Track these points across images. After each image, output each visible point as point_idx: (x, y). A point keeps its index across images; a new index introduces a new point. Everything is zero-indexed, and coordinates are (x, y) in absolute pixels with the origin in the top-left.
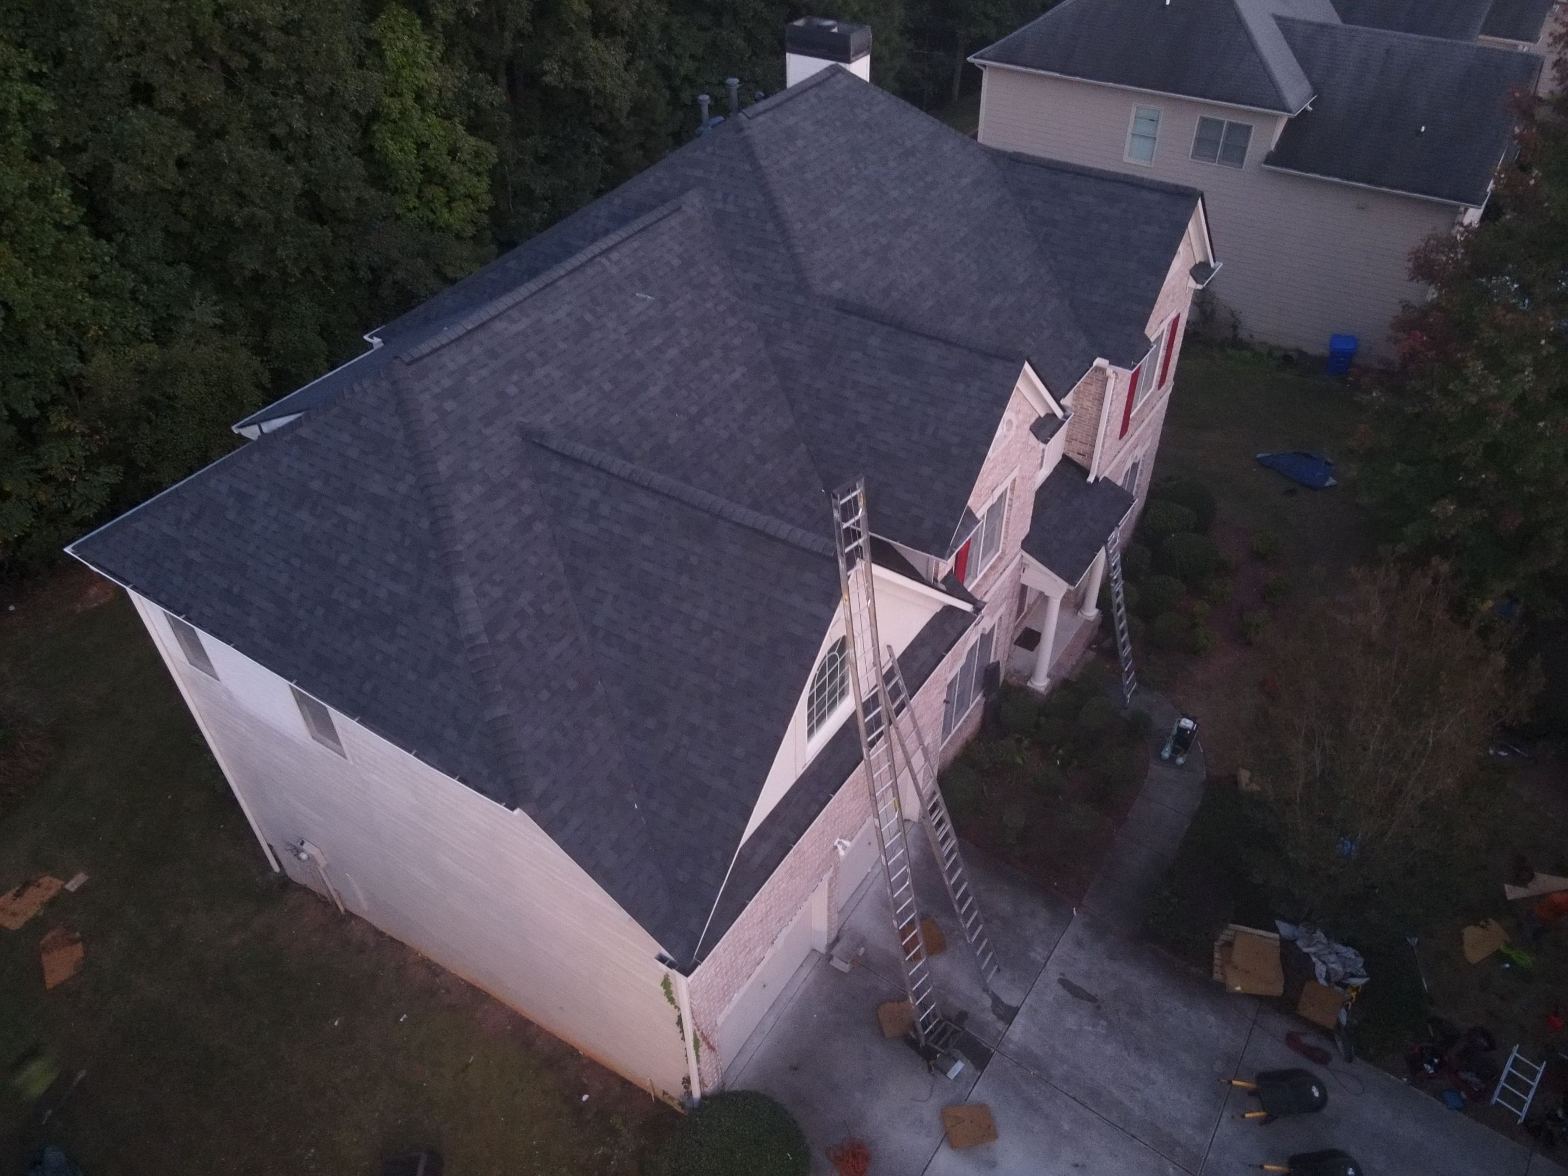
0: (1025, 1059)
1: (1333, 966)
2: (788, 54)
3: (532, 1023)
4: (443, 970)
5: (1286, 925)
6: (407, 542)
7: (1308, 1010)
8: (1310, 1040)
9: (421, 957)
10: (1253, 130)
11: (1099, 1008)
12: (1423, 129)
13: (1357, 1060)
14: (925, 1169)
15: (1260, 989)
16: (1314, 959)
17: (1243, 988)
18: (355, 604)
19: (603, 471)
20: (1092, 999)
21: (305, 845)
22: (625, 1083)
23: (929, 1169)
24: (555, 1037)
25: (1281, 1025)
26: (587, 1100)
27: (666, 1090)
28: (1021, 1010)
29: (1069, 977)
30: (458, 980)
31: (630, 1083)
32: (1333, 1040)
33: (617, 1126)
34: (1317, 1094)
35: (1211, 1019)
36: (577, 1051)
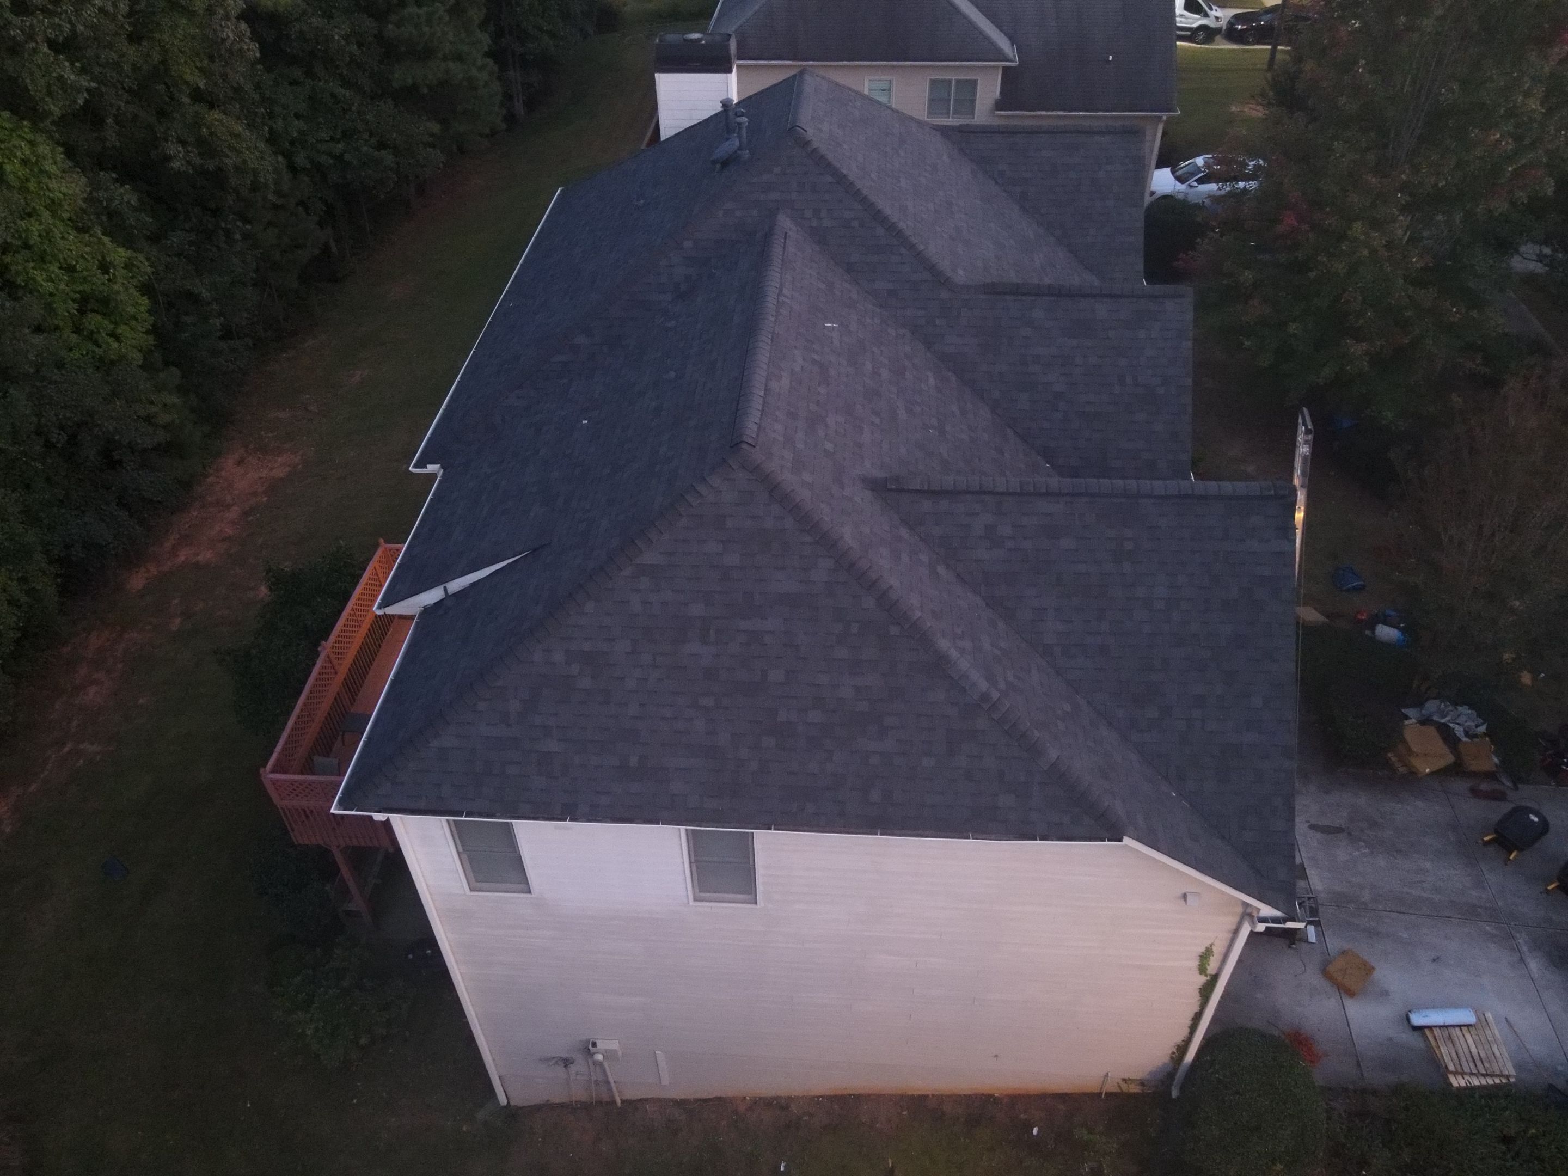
0: (1340, 900)
1: (1466, 724)
2: (656, 75)
3: (926, 1096)
4: (790, 1099)
5: (1411, 709)
6: (855, 628)
7: (1475, 765)
8: (1484, 786)
9: (750, 1100)
10: (979, 81)
11: (1350, 834)
12: (1111, 58)
13: (1520, 786)
14: (1349, 1025)
15: (1442, 763)
16: (1451, 725)
17: (1430, 769)
18: (815, 716)
19: (985, 493)
20: (1340, 830)
21: (598, 1044)
22: (1063, 1097)
23: (1350, 1021)
24: (960, 1096)
25: (1460, 785)
26: (1039, 1132)
27: (1126, 1077)
28: (1305, 864)
29: (1313, 821)
30: (816, 1101)
31: (1066, 1094)
32: (1498, 780)
33: (1086, 1137)
34: (1536, 819)
35: (1420, 804)
36: (991, 1096)
